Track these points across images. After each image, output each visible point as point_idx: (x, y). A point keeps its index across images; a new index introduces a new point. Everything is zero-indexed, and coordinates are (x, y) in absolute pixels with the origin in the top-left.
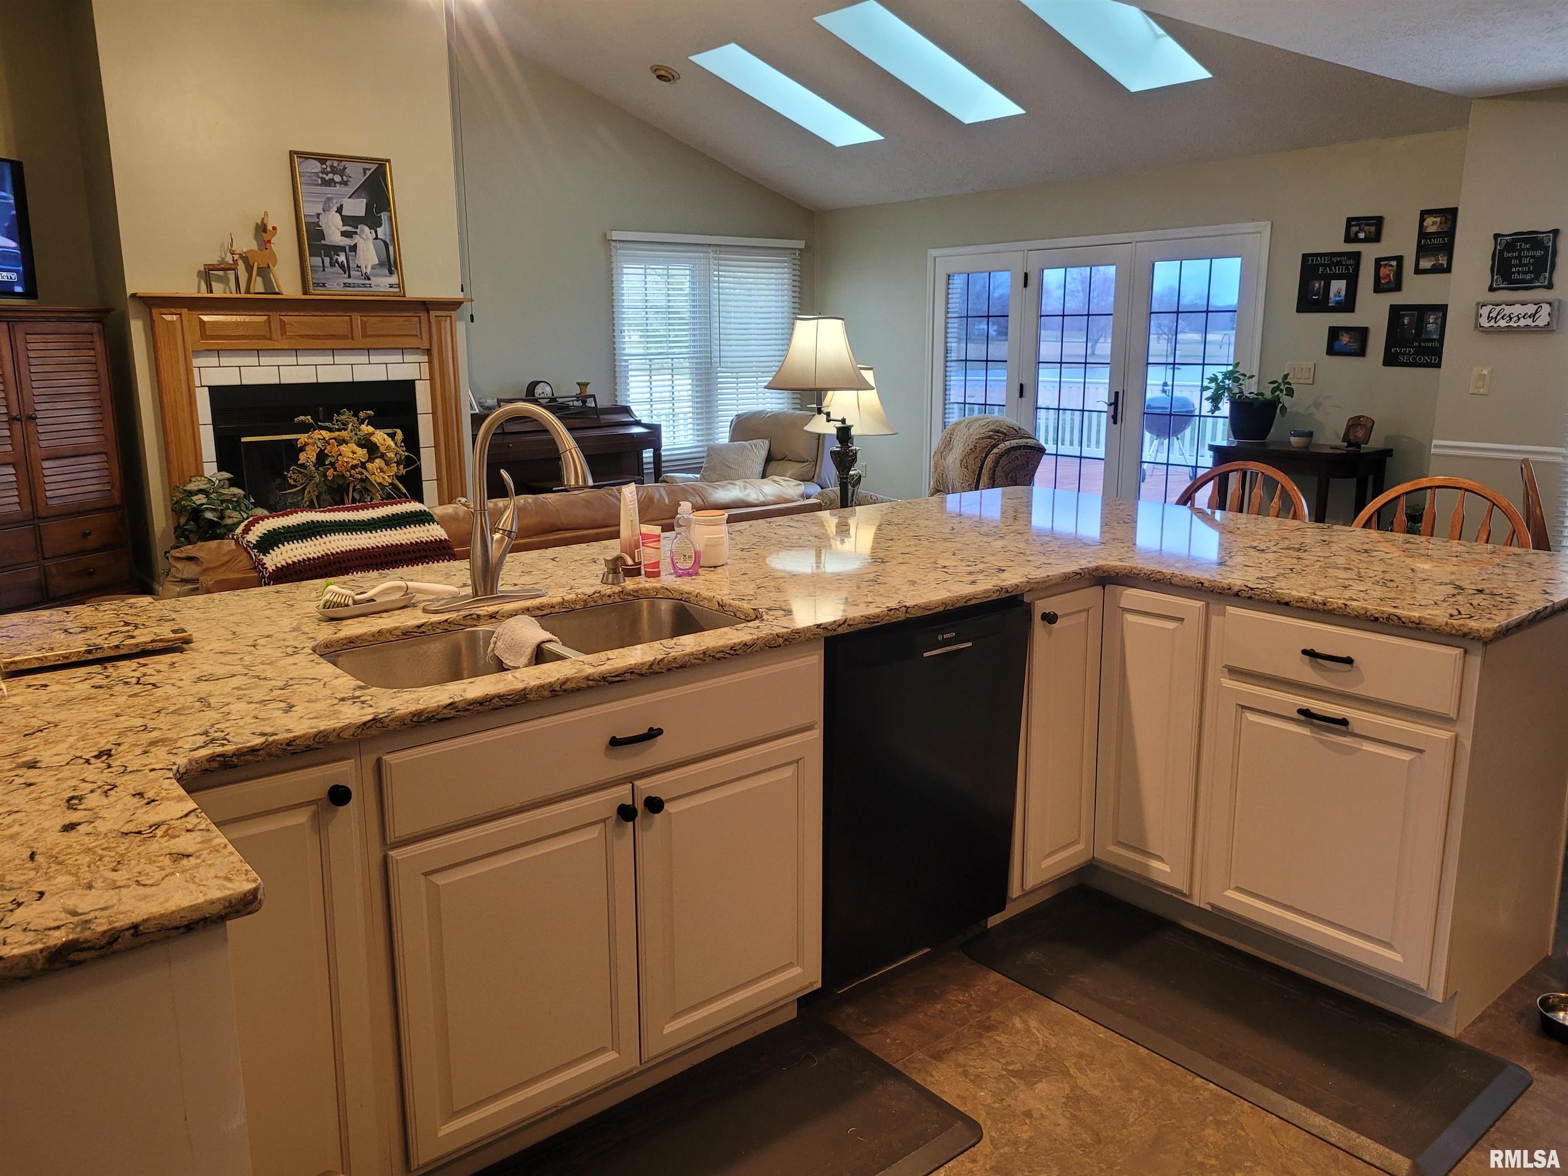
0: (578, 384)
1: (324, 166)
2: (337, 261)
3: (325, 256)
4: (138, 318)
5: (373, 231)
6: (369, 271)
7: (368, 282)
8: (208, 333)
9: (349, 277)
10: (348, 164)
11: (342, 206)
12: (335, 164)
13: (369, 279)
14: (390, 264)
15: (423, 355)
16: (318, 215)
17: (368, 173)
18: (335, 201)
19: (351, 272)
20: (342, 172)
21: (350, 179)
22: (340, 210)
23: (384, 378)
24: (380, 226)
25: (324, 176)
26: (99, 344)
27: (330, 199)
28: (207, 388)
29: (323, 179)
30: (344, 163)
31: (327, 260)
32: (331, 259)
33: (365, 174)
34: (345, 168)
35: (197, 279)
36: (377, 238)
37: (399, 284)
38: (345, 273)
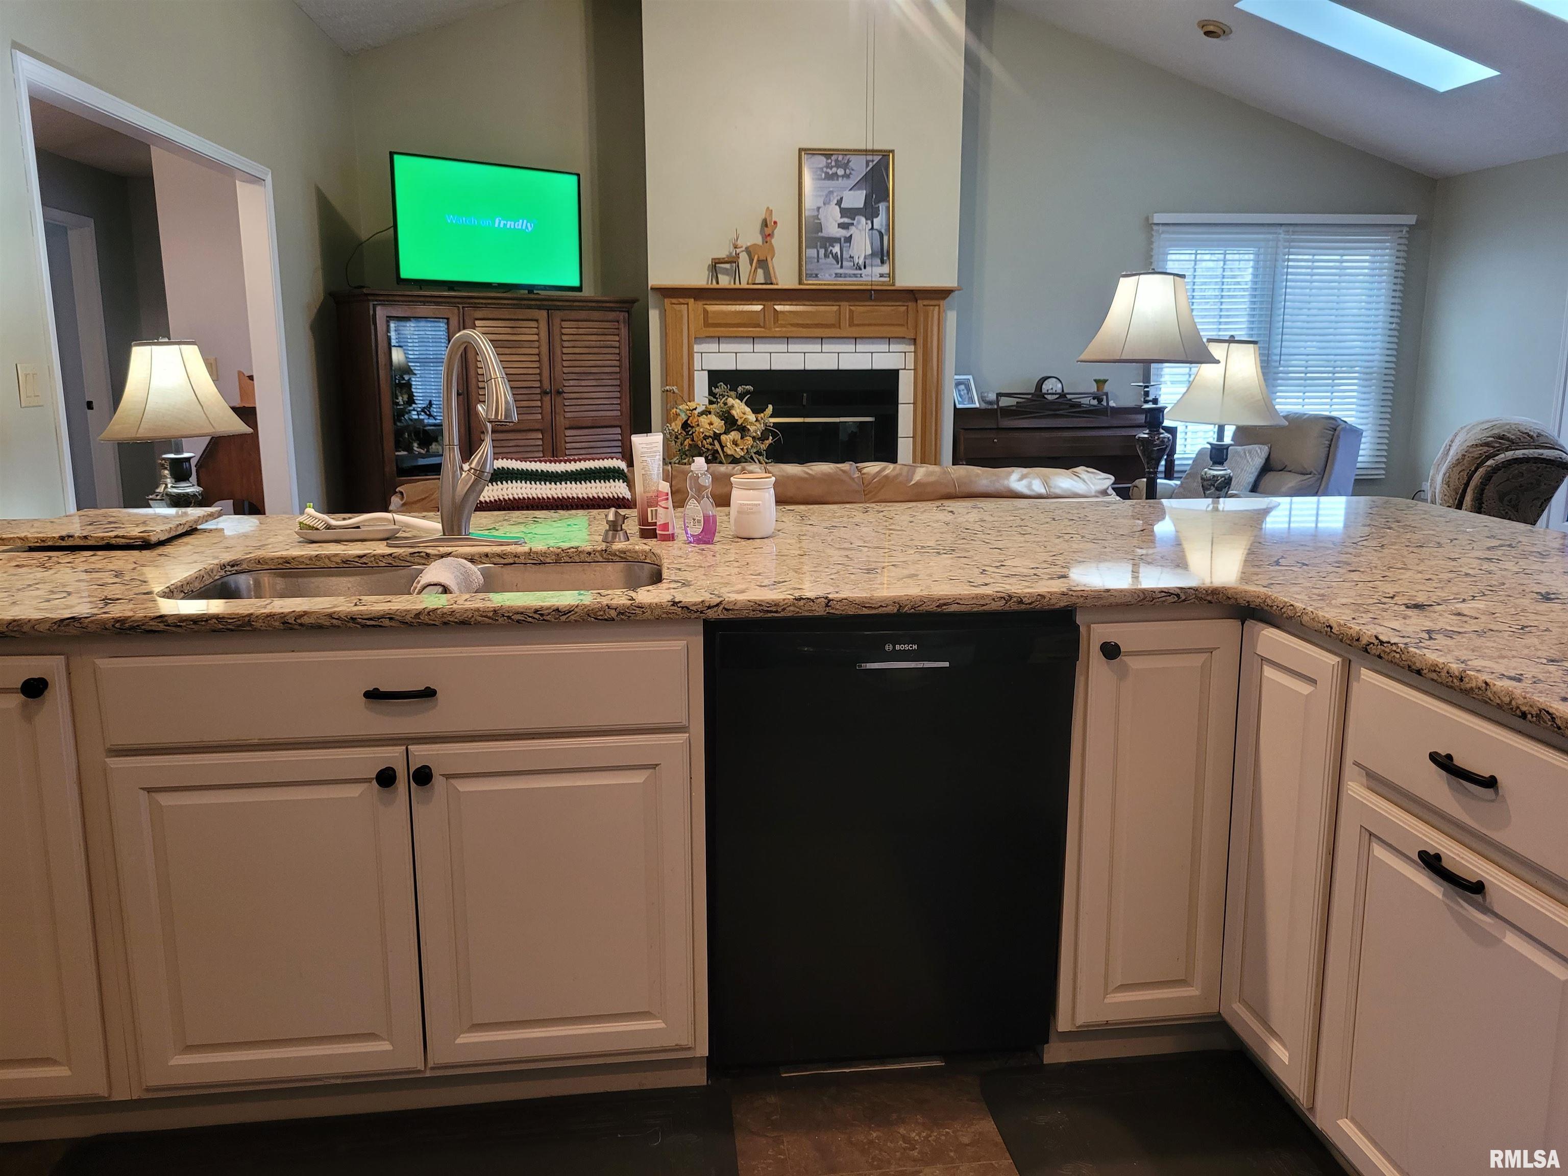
0: (1095, 381)
1: (829, 161)
2: (831, 252)
3: (821, 247)
4: (655, 308)
5: (869, 222)
6: (861, 261)
7: (859, 272)
8: (710, 321)
10: (853, 158)
11: (842, 198)
12: (840, 158)
13: (860, 269)
14: (883, 254)
15: (910, 344)
16: (819, 208)
17: (871, 165)
18: (835, 194)
19: (844, 263)
20: (846, 166)
21: (852, 172)
22: (839, 203)
23: (869, 367)
24: (877, 217)
25: (829, 170)
26: (624, 331)
27: (831, 192)
28: (706, 372)
29: (827, 173)
30: (848, 157)
31: (822, 252)
32: (826, 251)
33: (867, 165)
34: (849, 161)
35: (707, 273)
36: (872, 228)
37: (889, 274)
38: (838, 263)
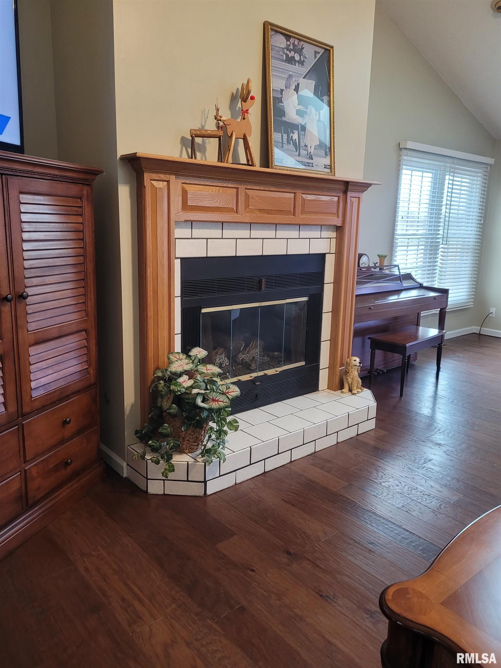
0: (378, 255)
1: (289, 43)
2: (292, 139)
3: (284, 133)
5: (317, 113)
6: (312, 150)
7: (311, 161)
8: (189, 203)
9: (299, 155)
10: (306, 45)
11: (298, 84)
12: (296, 42)
13: (312, 159)
14: (327, 147)
16: (282, 90)
17: (318, 56)
18: (294, 79)
20: (300, 52)
21: (305, 60)
22: (297, 89)
23: (307, 252)
25: (288, 52)
27: (290, 76)
28: (179, 260)
29: (287, 55)
30: (302, 43)
33: (316, 57)
34: (303, 48)
37: (331, 166)
